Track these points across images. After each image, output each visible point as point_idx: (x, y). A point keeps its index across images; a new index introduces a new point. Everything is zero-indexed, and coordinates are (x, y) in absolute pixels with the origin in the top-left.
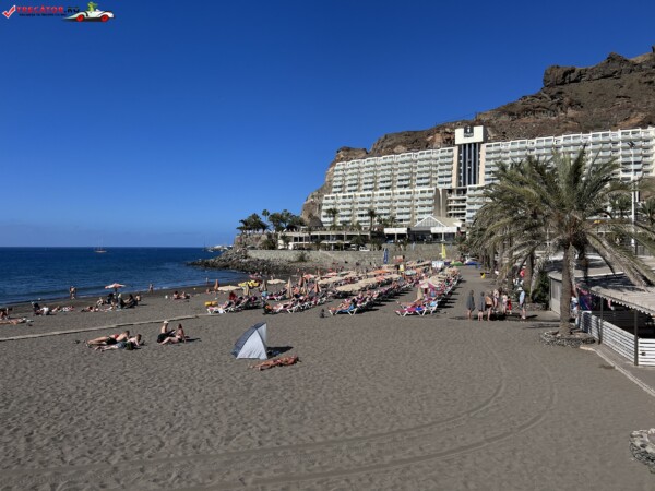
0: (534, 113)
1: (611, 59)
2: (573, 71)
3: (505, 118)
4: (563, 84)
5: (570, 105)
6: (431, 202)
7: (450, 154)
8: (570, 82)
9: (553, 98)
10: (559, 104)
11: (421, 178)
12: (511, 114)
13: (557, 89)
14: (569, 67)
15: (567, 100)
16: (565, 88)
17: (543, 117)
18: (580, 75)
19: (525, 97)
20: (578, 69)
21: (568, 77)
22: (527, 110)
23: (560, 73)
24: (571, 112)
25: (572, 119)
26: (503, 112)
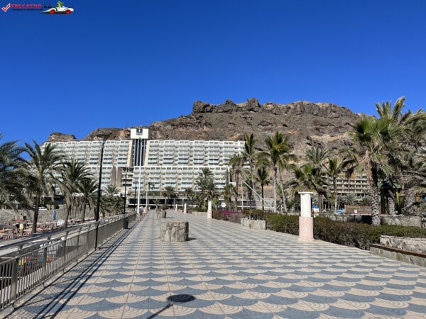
0: (186, 126)
1: (227, 103)
2: (208, 106)
3: (169, 127)
4: (203, 112)
5: (206, 124)
6: (109, 176)
7: (127, 144)
8: (207, 112)
9: (197, 119)
10: (200, 123)
12: (173, 125)
13: (198, 115)
14: (206, 103)
15: (204, 121)
16: (204, 115)
17: (192, 129)
18: (212, 108)
19: (182, 116)
20: (211, 105)
21: (206, 109)
22: (182, 124)
23: (201, 105)
24: (205, 129)
25: (205, 132)
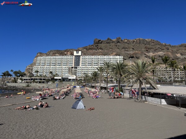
0: (92, 49)
1: (108, 39)
3: (85, 50)
4: (98, 43)
5: (100, 49)
6: (67, 70)
7: (72, 58)
9: (96, 46)
10: (97, 48)
11: (64, 63)
12: (87, 49)
13: (96, 45)
14: (99, 40)
15: (99, 47)
16: (99, 44)
17: (94, 51)
18: (102, 42)
19: (90, 45)
20: (101, 40)
22: (90, 49)
23: (97, 40)
25: (101, 52)
26: (84, 48)
